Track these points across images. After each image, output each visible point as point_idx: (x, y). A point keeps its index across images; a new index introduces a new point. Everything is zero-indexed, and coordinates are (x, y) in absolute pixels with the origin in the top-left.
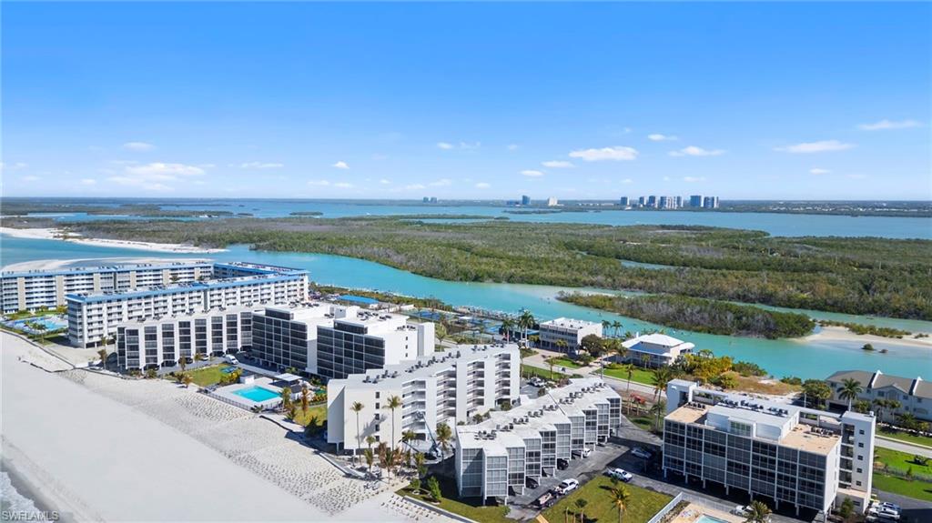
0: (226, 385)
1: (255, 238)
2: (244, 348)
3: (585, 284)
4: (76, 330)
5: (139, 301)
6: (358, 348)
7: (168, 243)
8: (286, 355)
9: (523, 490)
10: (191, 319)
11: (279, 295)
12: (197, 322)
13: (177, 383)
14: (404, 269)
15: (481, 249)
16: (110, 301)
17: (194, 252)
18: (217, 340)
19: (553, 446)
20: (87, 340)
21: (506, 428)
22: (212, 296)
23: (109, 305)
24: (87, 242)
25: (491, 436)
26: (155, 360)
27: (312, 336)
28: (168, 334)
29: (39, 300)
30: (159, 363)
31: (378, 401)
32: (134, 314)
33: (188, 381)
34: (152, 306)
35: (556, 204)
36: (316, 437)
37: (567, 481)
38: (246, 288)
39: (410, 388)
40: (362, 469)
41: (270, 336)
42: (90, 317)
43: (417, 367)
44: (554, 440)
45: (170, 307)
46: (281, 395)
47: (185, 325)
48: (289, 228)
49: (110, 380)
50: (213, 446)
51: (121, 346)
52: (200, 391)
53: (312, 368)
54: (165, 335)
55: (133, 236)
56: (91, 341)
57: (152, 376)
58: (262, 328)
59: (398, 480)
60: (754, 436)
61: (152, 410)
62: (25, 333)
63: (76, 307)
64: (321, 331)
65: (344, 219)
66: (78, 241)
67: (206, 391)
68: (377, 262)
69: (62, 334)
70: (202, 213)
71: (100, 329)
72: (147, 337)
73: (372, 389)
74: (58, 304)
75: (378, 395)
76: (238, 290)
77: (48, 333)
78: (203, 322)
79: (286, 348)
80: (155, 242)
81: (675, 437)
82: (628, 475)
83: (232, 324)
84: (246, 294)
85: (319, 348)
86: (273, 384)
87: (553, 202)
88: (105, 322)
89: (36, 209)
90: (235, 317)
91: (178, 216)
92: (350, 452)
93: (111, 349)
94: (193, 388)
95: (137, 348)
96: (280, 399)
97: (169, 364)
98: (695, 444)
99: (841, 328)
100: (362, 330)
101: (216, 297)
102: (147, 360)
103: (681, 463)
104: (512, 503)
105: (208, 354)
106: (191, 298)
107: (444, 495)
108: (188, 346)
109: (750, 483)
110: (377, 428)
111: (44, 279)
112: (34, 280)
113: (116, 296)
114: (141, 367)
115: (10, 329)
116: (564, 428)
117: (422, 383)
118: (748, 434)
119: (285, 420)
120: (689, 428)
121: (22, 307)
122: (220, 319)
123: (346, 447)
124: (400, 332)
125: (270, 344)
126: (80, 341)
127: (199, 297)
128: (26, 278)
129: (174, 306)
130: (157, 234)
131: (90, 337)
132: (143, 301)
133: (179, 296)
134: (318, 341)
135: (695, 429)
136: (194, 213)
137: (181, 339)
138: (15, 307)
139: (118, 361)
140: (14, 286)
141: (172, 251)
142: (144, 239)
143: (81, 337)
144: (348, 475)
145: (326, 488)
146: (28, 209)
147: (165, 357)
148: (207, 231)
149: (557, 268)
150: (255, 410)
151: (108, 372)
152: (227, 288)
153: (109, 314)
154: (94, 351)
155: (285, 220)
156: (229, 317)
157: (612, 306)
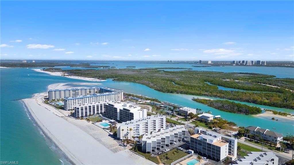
0: (98, 122)
1: (114, 77)
2: (104, 112)
3: (203, 95)
4: (66, 106)
5: (80, 99)
6: (128, 115)
7: (91, 78)
8: (113, 115)
9: (156, 150)
10: (91, 105)
11: (115, 97)
12: (93, 106)
13: (88, 121)
14: (152, 88)
15: (177, 82)
16: (73, 99)
17: (97, 81)
18: (98, 110)
19: (165, 141)
20: (68, 109)
21: (154, 137)
22: (98, 98)
23: (73, 100)
24: (70, 77)
25: (150, 138)
26: (83, 115)
27: (118, 111)
28: (86, 109)
29: (58, 97)
30: (84, 116)
31: (128, 129)
32: (79, 102)
33: (90, 121)
34: (83, 101)
35: (211, 63)
36: (115, 136)
37: (167, 149)
38: (106, 96)
39: (136, 126)
40: (123, 144)
41: (109, 110)
42: (69, 103)
43: (139, 121)
44: (165, 140)
45: (87, 101)
46: (110, 125)
47: (90, 107)
48: (124, 73)
49: (73, 119)
50: (93, 137)
51: (75, 111)
52: (92, 123)
53: (118, 119)
54: (85, 109)
55: (82, 75)
56: (69, 109)
57: (82, 119)
58: (108, 108)
59: (130, 146)
60: (208, 142)
61: (81, 127)
62: (54, 106)
63: (66, 101)
64: (120, 110)
65: (141, 69)
66: (67, 77)
67: (94, 124)
68: (146, 85)
69: (63, 107)
70: (101, 67)
71: (71, 106)
72: (81, 110)
73: (127, 126)
74: (62, 98)
75: (128, 128)
76: (104, 96)
77: (60, 106)
78: (94, 106)
79: (113, 113)
80: (87, 77)
81: (192, 141)
82: (182, 149)
83: (101, 106)
84: (106, 97)
85: (120, 114)
86: (109, 122)
87: (210, 62)
88: (72, 104)
89: (56, 65)
90: (102, 105)
91: (95, 68)
92: (122, 140)
93: (73, 111)
94: (91, 122)
95: (79, 112)
96: (109, 126)
97: (86, 116)
98: (196, 143)
99: (271, 112)
100: (129, 111)
101: (99, 98)
102: (81, 115)
103: (194, 147)
104: (153, 153)
105: (95, 114)
106: (93, 98)
107: (138, 151)
108: (91, 112)
109: (207, 152)
110: (128, 135)
111: (59, 92)
112: (56, 92)
113: (75, 98)
114: (80, 117)
115: (51, 105)
116: (168, 137)
117: (139, 125)
118: (206, 141)
119: (110, 132)
120: (195, 139)
121: (54, 99)
122: (98, 105)
123: (121, 139)
124: (138, 111)
125: (109, 112)
126: (67, 109)
127: (95, 98)
128: (55, 91)
129: (89, 101)
130: (88, 74)
131: (69, 108)
132: (81, 99)
133: (90, 98)
134: (120, 112)
135: (196, 139)
136: (99, 66)
137: (89, 110)
138: (52, 99)
139: (74, 115)
140: (52, 93)
141: (91, 81)
142: (85, 76)
143: (67, 108)
144: (120, 145)
145: (115, 147)
146: (55, 65)
147: (85, 114)
148: (102, 74)
149: (197, 89)
150: (104, 129)
151: (72, 117)
152: (102, 96)
153: (73, 103)
154: (70, 112)
155: (125, 70)
156: (101, 105)
157: (206, 103)
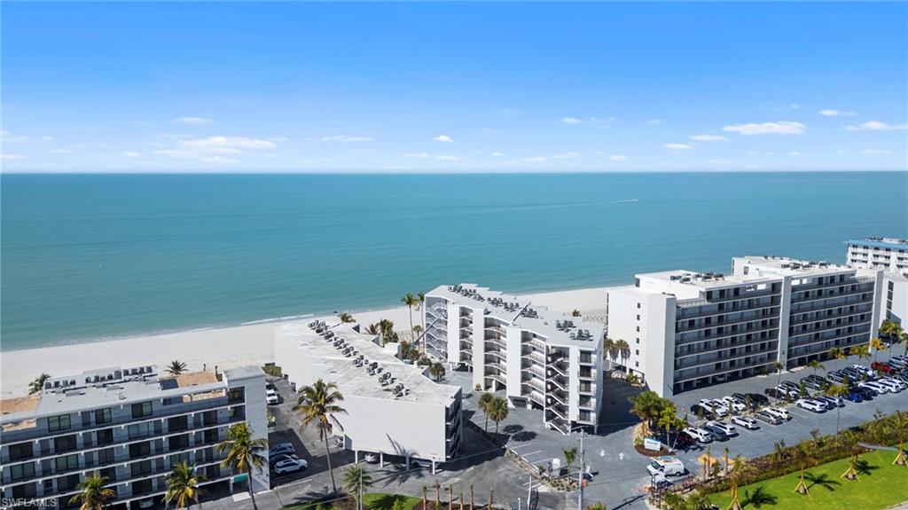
42: (854, 261)
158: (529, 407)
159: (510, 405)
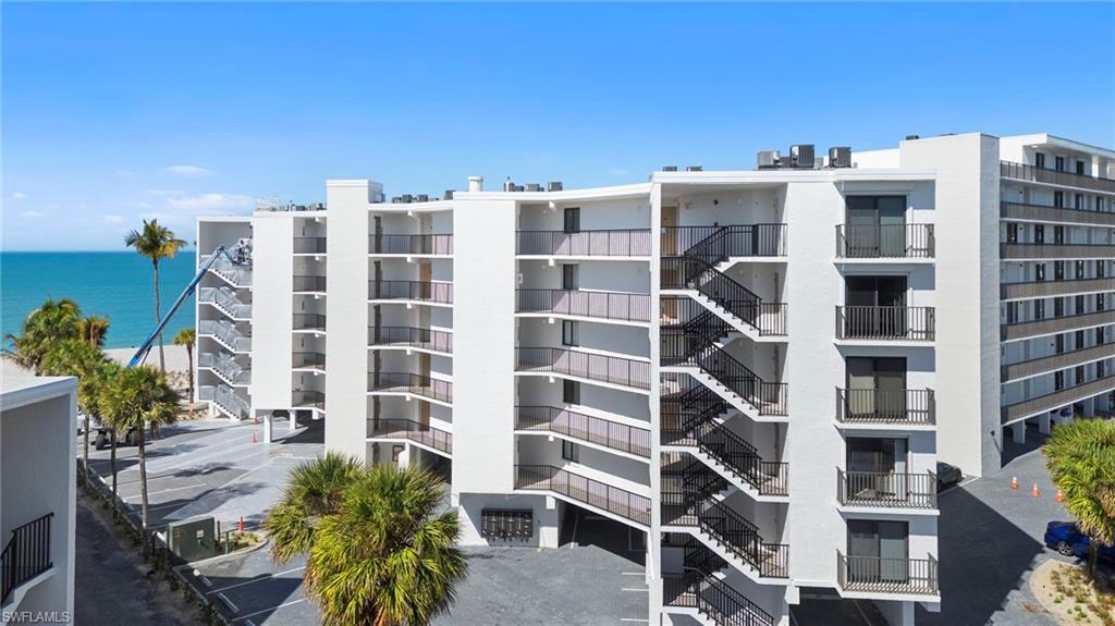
158: (549, 536)
159: (470, 537)
